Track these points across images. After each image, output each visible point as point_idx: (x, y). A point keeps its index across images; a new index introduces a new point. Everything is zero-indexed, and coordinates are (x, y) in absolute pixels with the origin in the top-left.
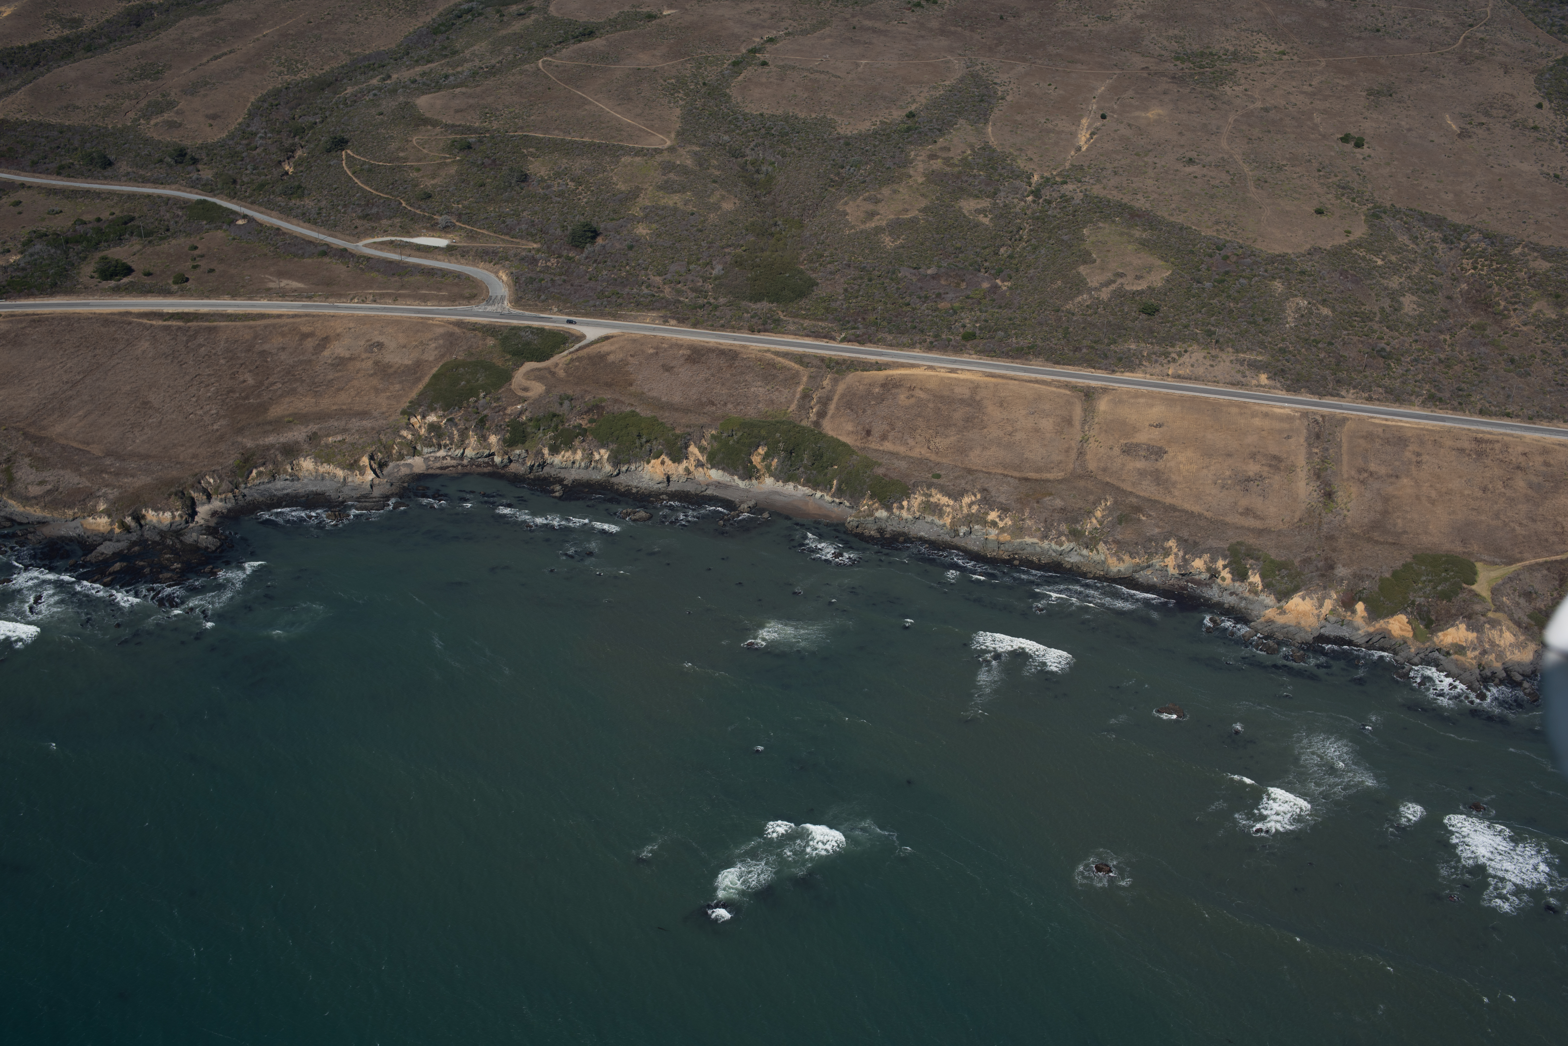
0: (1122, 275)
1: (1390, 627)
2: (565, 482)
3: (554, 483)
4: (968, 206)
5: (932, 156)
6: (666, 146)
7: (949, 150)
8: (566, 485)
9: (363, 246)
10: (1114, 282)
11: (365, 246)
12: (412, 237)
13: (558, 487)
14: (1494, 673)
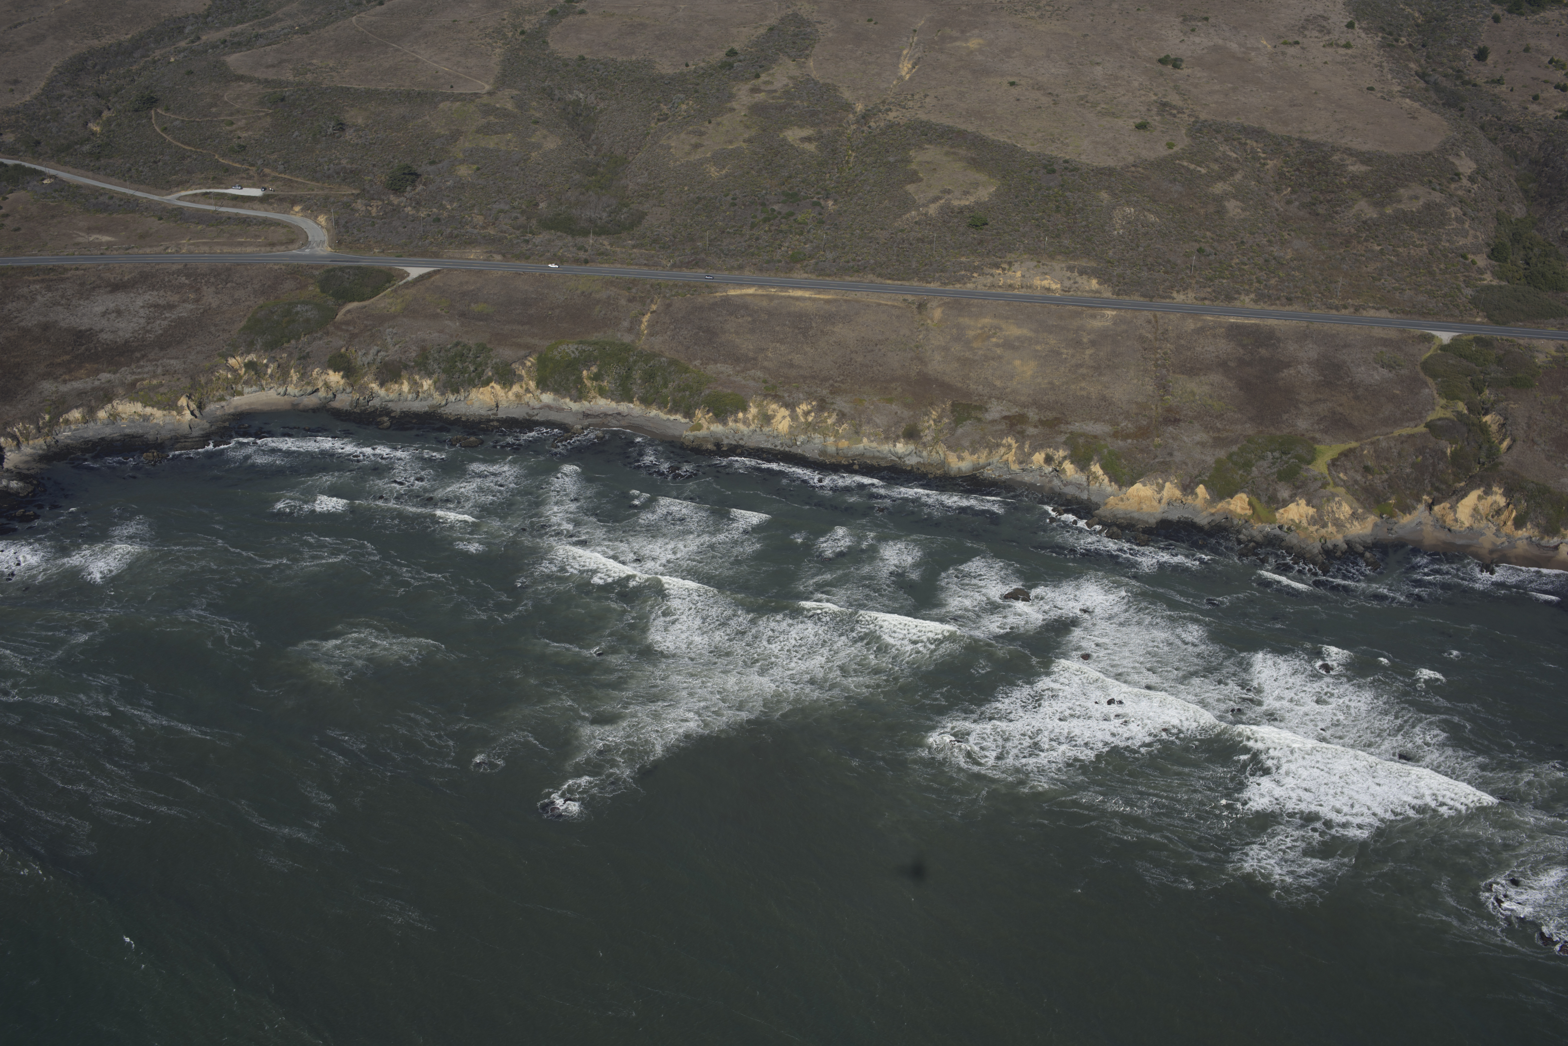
0: (949, 192)
1: (1232, 507)
2: (393, 415)
3: (381, 415)
4: (793, 135)
5: (755, 90)
6: (484, 91)
7: (772, 83)
8: (394, 417)
9: (174, 198)
10: (941, 198)
11: (179, 199)
12: (226, 188)
13: (386, 419)
14: (1335, 546)
